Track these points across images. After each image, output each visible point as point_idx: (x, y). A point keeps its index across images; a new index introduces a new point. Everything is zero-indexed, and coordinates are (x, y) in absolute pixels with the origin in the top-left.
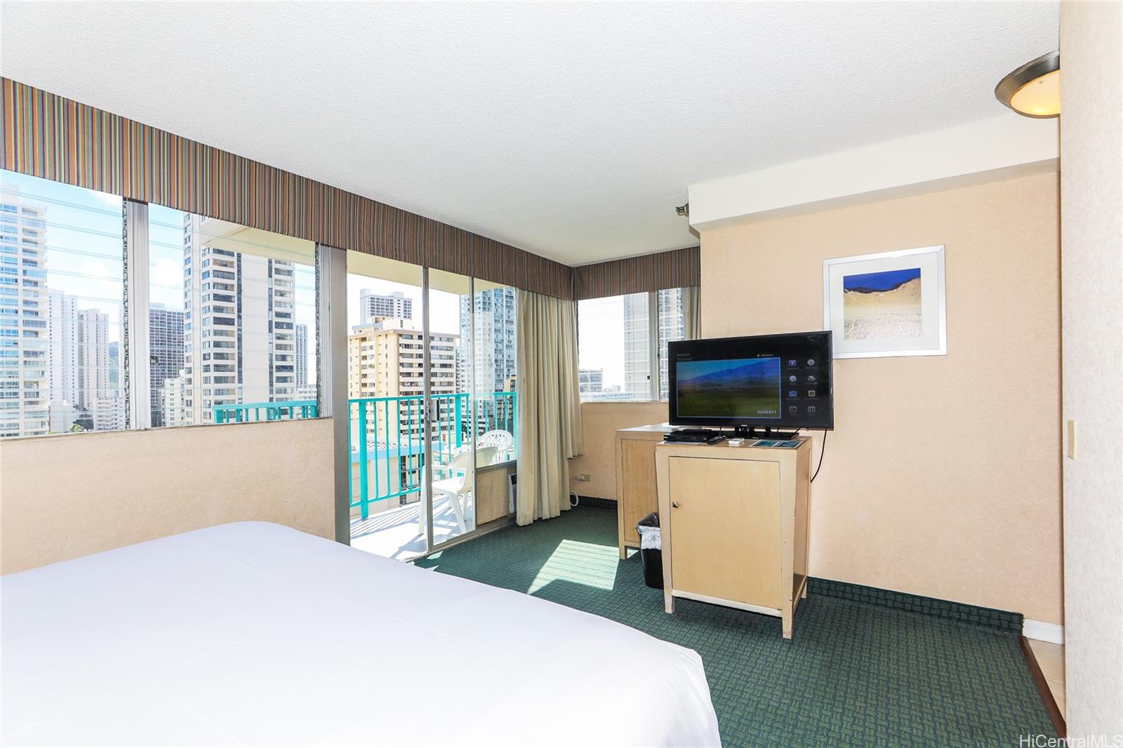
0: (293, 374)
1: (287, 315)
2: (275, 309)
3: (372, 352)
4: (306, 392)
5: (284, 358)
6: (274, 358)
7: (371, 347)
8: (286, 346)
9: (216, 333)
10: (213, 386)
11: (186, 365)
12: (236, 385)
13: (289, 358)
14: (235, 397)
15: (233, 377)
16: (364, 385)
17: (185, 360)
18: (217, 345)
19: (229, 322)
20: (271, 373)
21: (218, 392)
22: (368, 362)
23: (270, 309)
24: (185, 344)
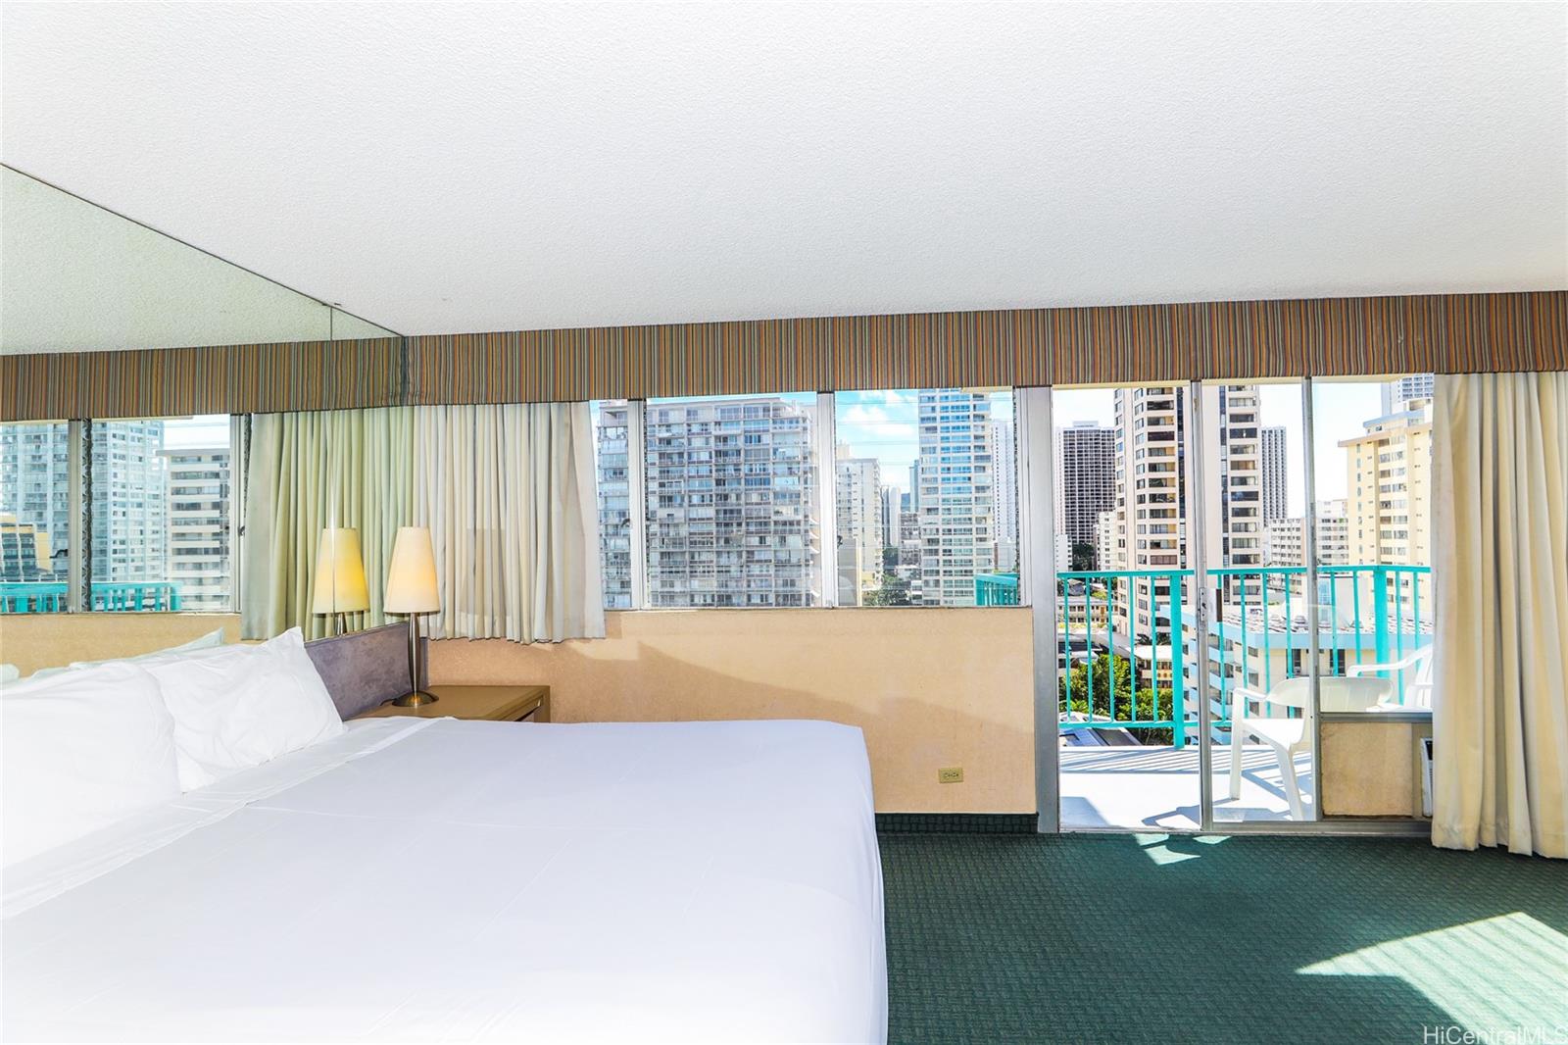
0: (1258, 504)
1: (1248, 417)
2: (1230, 410)
3: (1403, 463)
4: (1283, 530)
5: (1243, 481)
6: (1229, 482)
7: (1400, 454)
8: (1246, 462)
9: (1151, 452)
10: (1148, 521)
11: (1119, 496)
12: (1177, 520)
13: (1251, 481)
14: (1176, 537)
15: (1174, 510)
16: (1386, 520)
17: (1117, 488)
18: (1153, 468)
19: (1169, 436)
20: (1225, 504)
21: (1155, 529)
22: (1394, 480)
23: (1223, 412)
24: (1117, 469)
